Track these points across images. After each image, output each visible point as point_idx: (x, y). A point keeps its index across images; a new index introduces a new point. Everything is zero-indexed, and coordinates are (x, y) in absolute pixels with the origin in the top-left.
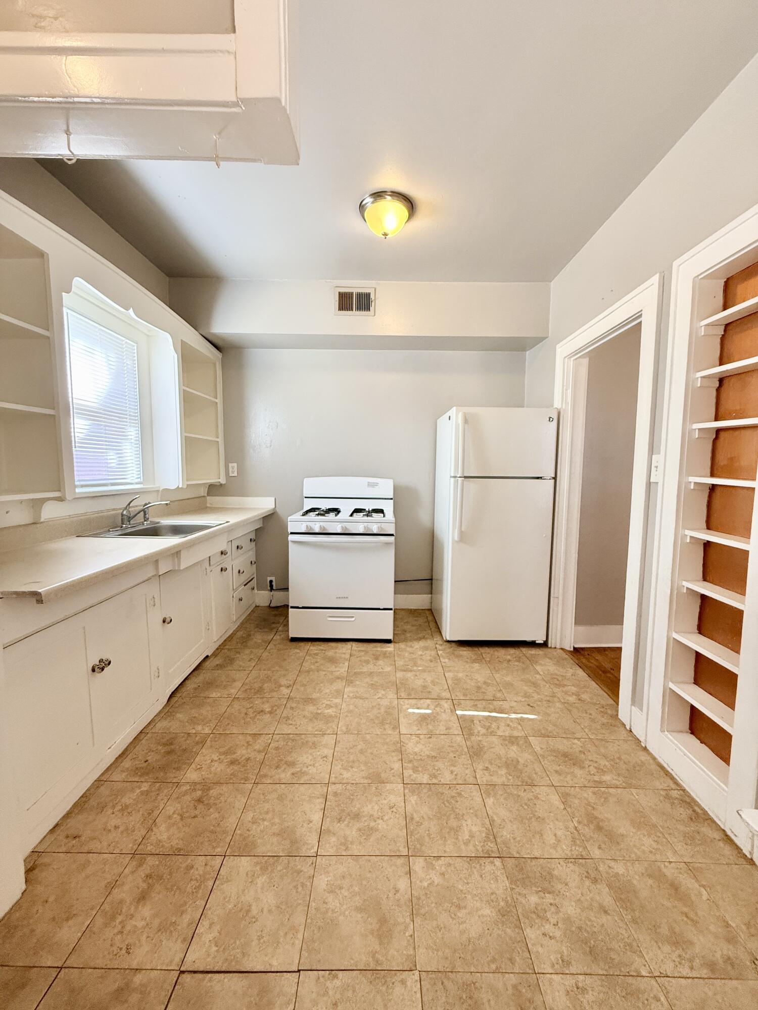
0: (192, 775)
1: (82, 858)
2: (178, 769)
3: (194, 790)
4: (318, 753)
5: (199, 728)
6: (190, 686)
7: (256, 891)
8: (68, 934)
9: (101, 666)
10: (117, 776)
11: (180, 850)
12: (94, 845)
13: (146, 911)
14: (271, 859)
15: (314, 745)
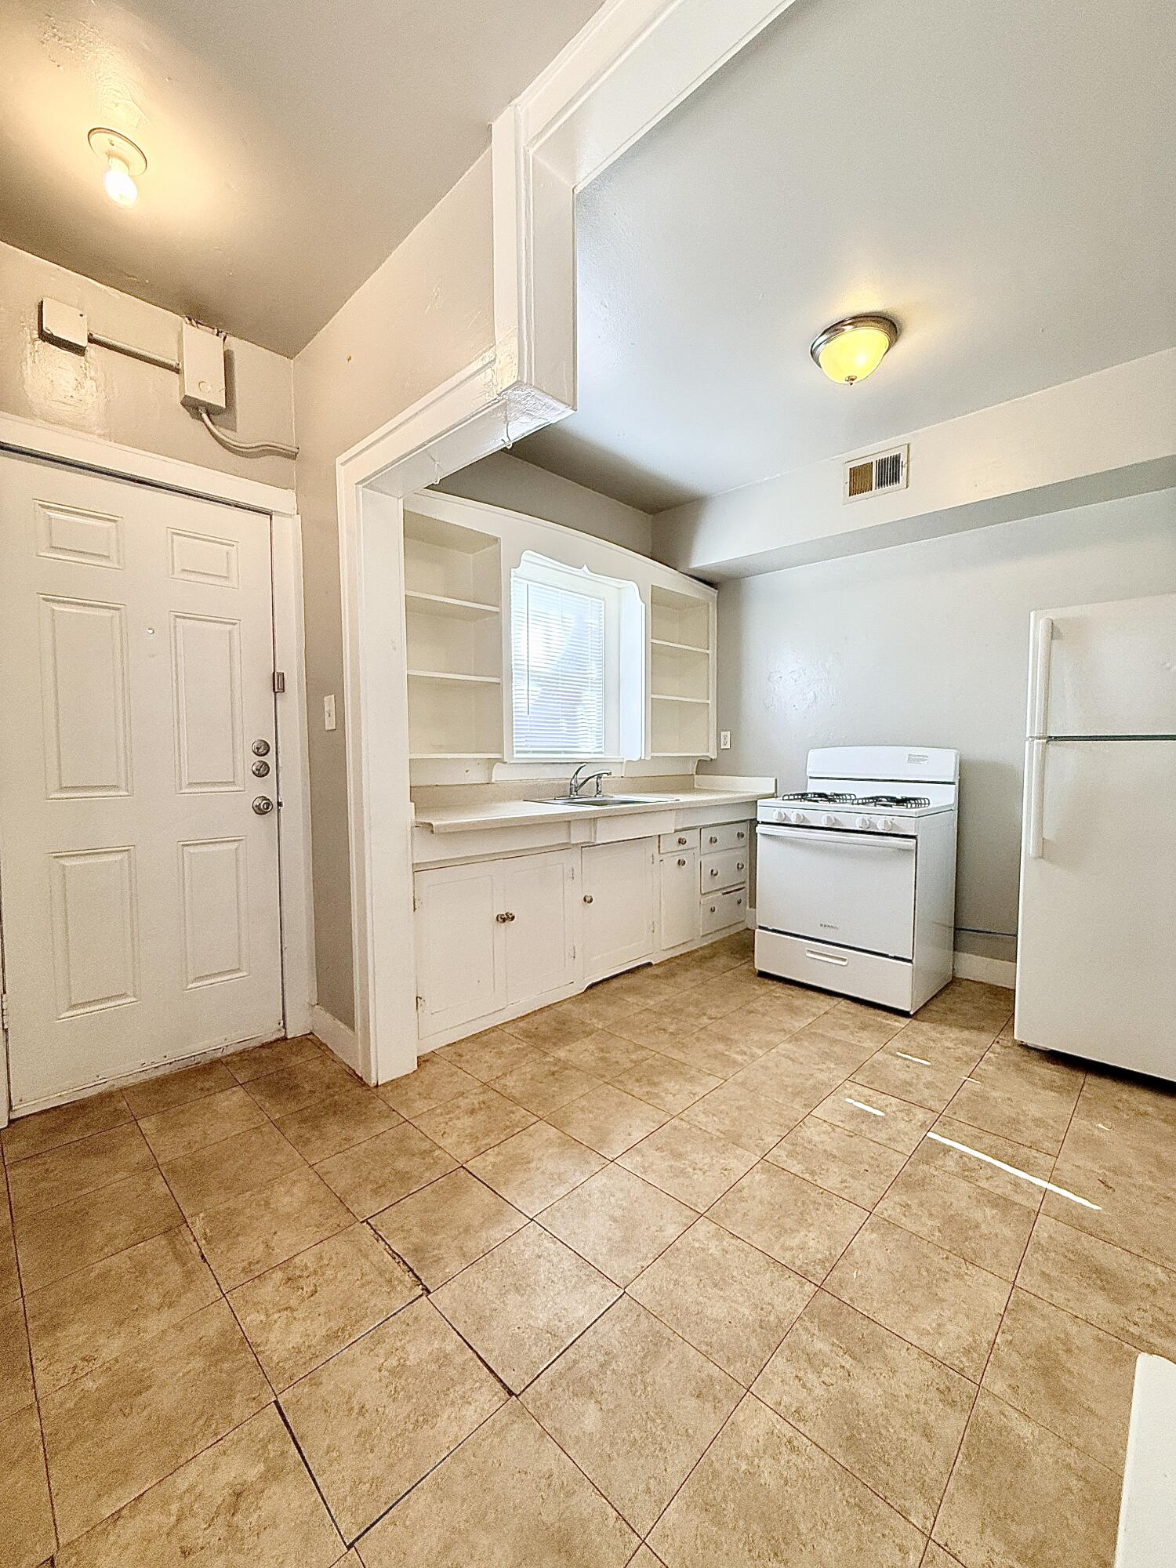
0: (562, 1054)
1: (454, 1069)
2: (555, 1044)
3: (555, 1065)
4: (690, 1088)
5: (595, 1020)
6: (615, 984)
7: (543, 1155)
8: (421, 1106)
9: (506, 918)
10: (509, 1030)
11: (514, 1098)
12: (464, 1066)
13: (467, 1121)
14: (573, 1141)
15: (692, 1080)
